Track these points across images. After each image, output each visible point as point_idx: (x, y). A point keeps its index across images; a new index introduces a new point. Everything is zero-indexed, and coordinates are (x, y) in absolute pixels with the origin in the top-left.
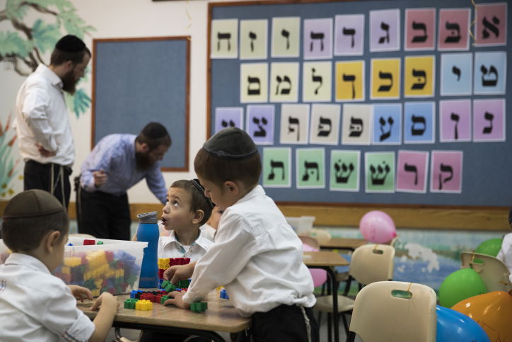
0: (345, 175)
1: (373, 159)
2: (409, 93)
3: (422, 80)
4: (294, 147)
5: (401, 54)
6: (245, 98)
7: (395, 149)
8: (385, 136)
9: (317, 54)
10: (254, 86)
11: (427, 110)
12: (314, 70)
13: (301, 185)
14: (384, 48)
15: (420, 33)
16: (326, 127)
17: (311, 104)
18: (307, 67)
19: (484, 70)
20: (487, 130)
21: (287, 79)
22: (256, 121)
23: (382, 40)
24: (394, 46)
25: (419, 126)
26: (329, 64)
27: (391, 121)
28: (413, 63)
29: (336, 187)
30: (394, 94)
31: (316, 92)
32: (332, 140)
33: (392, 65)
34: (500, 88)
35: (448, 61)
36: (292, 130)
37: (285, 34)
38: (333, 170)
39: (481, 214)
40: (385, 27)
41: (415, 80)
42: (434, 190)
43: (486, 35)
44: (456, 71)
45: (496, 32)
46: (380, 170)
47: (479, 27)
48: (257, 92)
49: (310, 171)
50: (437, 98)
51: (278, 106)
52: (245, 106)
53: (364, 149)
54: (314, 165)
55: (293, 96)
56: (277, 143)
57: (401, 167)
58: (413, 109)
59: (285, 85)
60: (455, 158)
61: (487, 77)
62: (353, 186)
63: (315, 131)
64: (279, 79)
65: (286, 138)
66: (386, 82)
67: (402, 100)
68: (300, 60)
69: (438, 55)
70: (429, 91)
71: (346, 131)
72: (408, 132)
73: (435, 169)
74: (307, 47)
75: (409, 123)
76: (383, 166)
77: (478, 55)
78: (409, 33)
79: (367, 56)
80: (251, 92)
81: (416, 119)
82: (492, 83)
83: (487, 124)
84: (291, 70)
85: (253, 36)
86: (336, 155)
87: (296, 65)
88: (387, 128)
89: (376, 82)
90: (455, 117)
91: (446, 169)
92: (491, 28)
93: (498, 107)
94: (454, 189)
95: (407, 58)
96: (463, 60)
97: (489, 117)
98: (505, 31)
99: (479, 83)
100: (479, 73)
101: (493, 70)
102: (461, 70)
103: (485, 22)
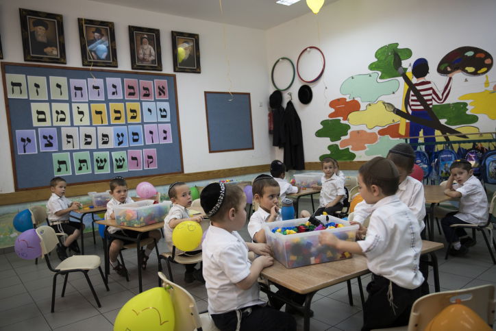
0: (102, 165)
1: (116, 155)
2: (130, 121)
3: (135, 115)
4: (71, 152)
5: (123, 101)
6: (36, 123)
7: (125, 149)
8: (120, 143)
9: (79, 99)
10: (42, 116)
11: (138, 129)
12: (78, 108)
13: (78, 173)
14: (114, 97)
15: (132, 91)
16: (89, 140)
17: (79, 127)
18: (74, 106)
19: (161, 110)
20: (165, 138)
21: (62, 113)
22: (45, 137)
23: (113, 93)
24: (120, 96)
25: (136, 137)
26: (87, 104)
27: (122, 135)
28: (130, 106)
29: (98, 172)
30: (122, 121)
31: (81, 120)
32: (93, 146)
33: (120, 106)
34: (168, 119)
35: (146, 105)
36: (69, 142)
37: (59, 86)
38: (95, 163)
39: (167, 177)
40: (114, 86)
41: (132, 114)
42: (146, 168)
43: (160, 94)
44: (150, 110)
45: (164, 93)
46: (120, 160)
47: (157, 91)
48: (44, 120)
49: (82, 164)
50: (143, 123)
51: (59, 128)
52: (36, 128)
53: (111, 150)
54: (84, 161)
55: (68, 122)
56: (60, 150)
57: (130, 158)
58: (132, 129)
59: (62, 116)
60: (153, 152)
61: (162, 114)
62: (107, 170)
63: (83, 142)
64: (57, 112)
65: (66, 147)
66: (118, 115)
67: (127, 124)
68: (70, 102)
69: (141, 102)
70: (138, 120)
71: (100, 141)
72: (131, 140)
73: (145, 158)
74: (73, 95)
75: (131, 136)
76: (121, 158)
77: (158, 103)
78: (127, 91)
79: (107, 101)
80: (40, 120)
81: (134, 134)
82: (165, 116)
83: (164, 135)
84: (65, 107)
85: (37, 86)
86: (96, 155)
87: (68, 104)
88: (121, 139)
89: (113, 115)
90: (151, 132)
91: (150, 157)
92: (161, 91)
93: (168, 127)
94: (154, 167)
95: (127, 103)
96: (152, 105)
97: (165, 132)
98: (167, 93)
99: (159, 116)
100: (159, 112)
101: (165, 110)
102: (152, 110)
103: (159, 88)
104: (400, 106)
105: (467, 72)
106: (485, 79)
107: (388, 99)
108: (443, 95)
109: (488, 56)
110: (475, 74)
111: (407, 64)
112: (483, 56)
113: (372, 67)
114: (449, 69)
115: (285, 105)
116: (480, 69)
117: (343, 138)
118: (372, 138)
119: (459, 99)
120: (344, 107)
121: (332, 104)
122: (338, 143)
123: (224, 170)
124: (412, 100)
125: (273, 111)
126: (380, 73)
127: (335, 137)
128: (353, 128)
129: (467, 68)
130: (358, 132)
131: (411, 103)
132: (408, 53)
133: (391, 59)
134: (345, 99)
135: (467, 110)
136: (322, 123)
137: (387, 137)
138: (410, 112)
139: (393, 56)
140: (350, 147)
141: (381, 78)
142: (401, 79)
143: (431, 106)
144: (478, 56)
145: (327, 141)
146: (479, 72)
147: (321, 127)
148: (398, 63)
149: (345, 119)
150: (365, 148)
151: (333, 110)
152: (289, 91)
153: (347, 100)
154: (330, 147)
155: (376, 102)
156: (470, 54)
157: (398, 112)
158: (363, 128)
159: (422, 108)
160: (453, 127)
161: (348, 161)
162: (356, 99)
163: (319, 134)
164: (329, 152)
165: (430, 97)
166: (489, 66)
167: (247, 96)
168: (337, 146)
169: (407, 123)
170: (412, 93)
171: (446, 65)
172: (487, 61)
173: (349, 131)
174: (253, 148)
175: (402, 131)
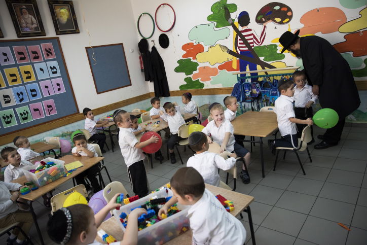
0: (9, 120)
1: (19, 110)
2: (26, 81)
3: (30, 75)
5: (16, 65)
7: (27, 104)
8: (21, 100)
11: (35, 86)
14: (7, 64)
15: (22, 56)
19: (51, 68)
20: (59, 90)
23: (6, 60)
24: (12, 62)
25: (34, 93)
27: (22, 93)
28: (23, 68)
29: (6, 126)
30: (19, 82)
34: (59, 74)
35: (37, 66)
38: (2, 120)
39: (67, 118)
40: (5, 54)
41: (26, 75)
42: (47, 115)
43: (48, 55)
44: (42, 70)
45: (51, 54)
46: (25, 114)
47: (45, 53)
50: (38, 81)
53: (14, 107)
57: (32, 110)
58: (29, 87)
60: (51, 102)
61: (53, 71)
62: (14, 123)
66: (15, 78)
67: (24, 84)
69: (32, 64)
70: (33, 79)
71: (3, 102)
72: (30, 96)
73: (46, 108)
75: (30, 93)
76: (25, 112)
77: (47, 62)
78: (17, 57)
79: (1, 68)
81: (32, 91)
82: (56, 72)
83: (58, 87)
86: (2, 113)
88: (21, 96)
89: (9, 79)
90: (47, 87)
91: (49, 106)
92: (49, 52)
93: (60, 80)
94: (54, 113)
95: (20, 67)
96: (43, 65)
97: (58, 85)
98: (54, 53)
99: (51, 73)
100: (50, 70)
101: (54, 68)
102: (43, 69)
103: (46, 50)
104: (232, 47)
105: (275, 21)
106: (288, 27)
107: (223, 43)
108: (260, 39)
109: (289, 9)
110: (281, 23)
111: (235, 16)
112: (285, 9)
113: (210, 18)
114: (264, 20)
115: (150, 50)
116: (284, 20)
117: (194, 72)
118: (214, 72)
119: (272, 42)
120: (193, 49)
121: (184, 47)
122: (191, 76)
123: (111, 105)
124: (240, 43)
125: (142, 55)
126: (216, 23)
127: (189, 72)
128: (201, 65)
129: (276, 19)
130: (204, 68)
131: (239, 45)
132: (234, 7)
133: (223, 12)
134: (193, 44)
135: (277, 50)
136: (179, 62)
137: (225, 71)
138: (239, 52)
139: (223, 9)
140: (200, 79)
141: (217, 27)
142: (231, 27)
143: (253, 48)
144: (282, 9)
145: (183, 75)
146: (284, 22)
147: (178, 65)
148: (228, 15)
149: (194, 58)
150: (210, 79)
151: (185, 52)
152: (152, 38)
153: (195, 44)
154: (185, 80)
155: (214, 45)
156: (277, 8)
157: (231, 52)
158: (207, 64)
159: (247, 49)
160: (269, 63)
161: (200, 89)
162: (200, 43)
163: (177, 70)
164: (185, 83)
165: (252, 41)
166: (290, 17)
167: (121, 45)
168: (190, 78)
169: (237, 60)
170: (239, 38)
171: (261, 16)
172: (289, 14)
173: (198, 67)
174: (131, 85)
175: (235, 66)
